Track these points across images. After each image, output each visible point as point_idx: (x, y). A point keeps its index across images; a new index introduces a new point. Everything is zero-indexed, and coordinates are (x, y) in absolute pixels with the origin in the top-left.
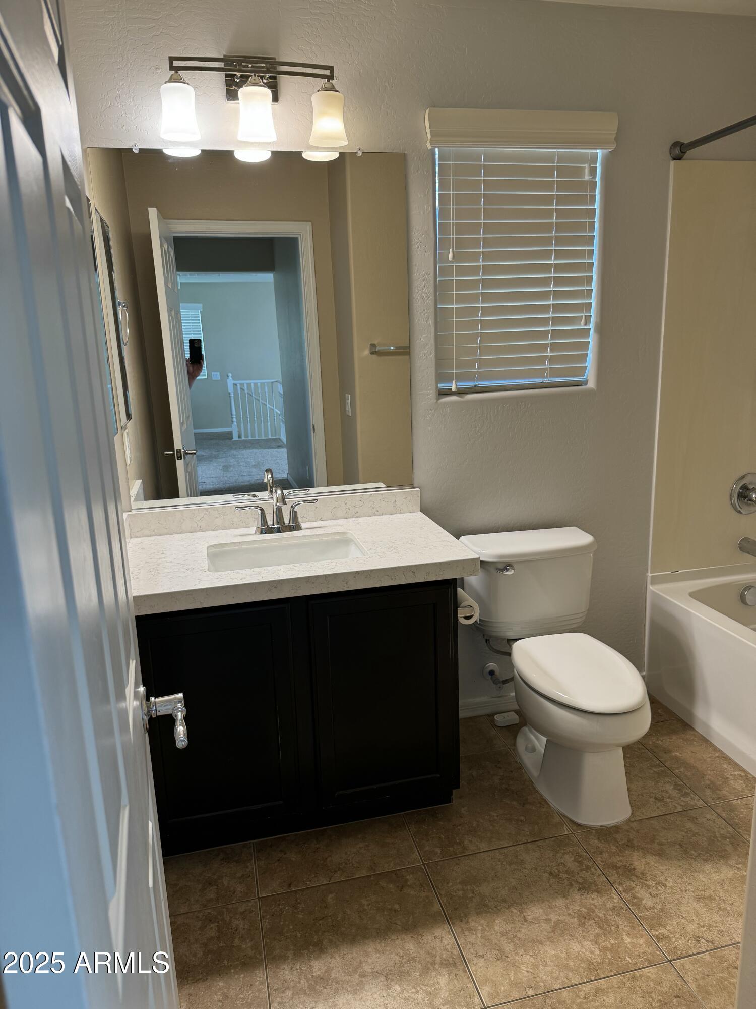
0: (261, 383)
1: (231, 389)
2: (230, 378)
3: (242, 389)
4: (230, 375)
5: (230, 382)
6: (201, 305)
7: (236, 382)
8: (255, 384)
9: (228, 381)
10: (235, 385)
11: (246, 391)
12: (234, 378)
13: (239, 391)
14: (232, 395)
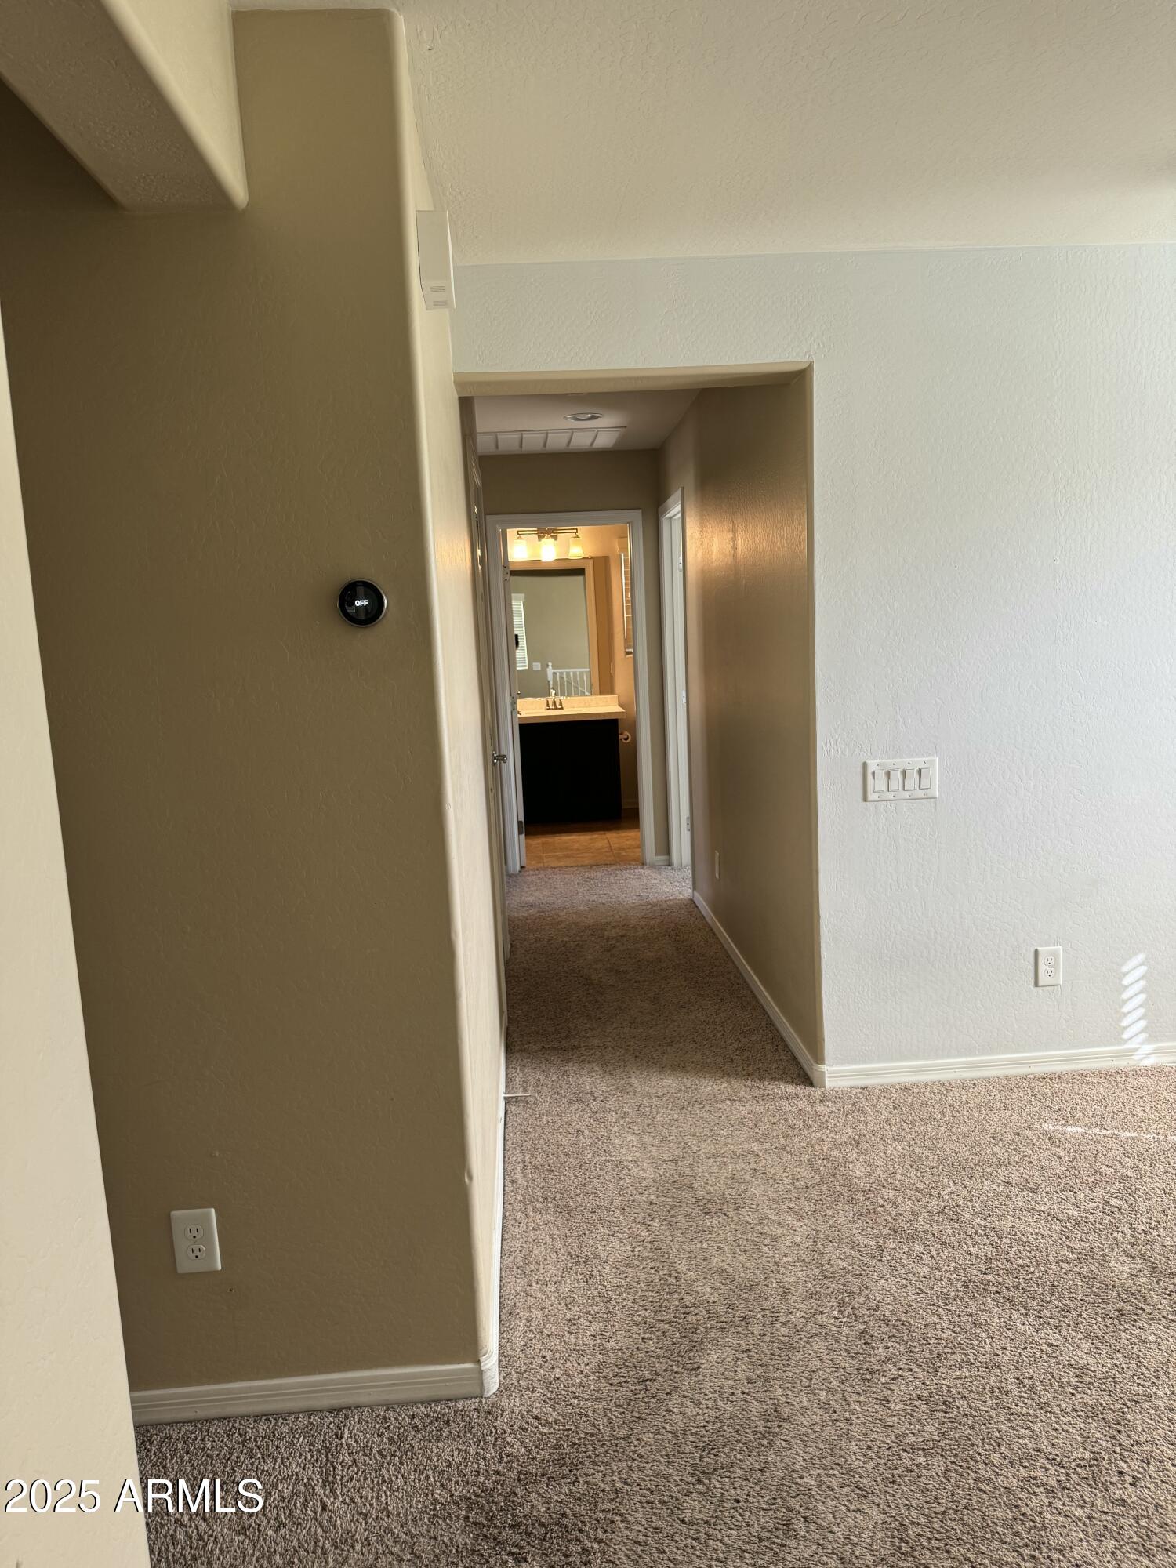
0: (580, 672)
1: (550, 677)
2: (550, 667)
3: (561, 678)
4: (550, 664)
5: (550, 671)
6: (523, 595)
7: (555, 671)
8: (574, 673)
9: (548, 670)
10: (555, 673)
11: (565, 679)
12: (553, 667)
13: (558, 679)
14: (551, 683)
